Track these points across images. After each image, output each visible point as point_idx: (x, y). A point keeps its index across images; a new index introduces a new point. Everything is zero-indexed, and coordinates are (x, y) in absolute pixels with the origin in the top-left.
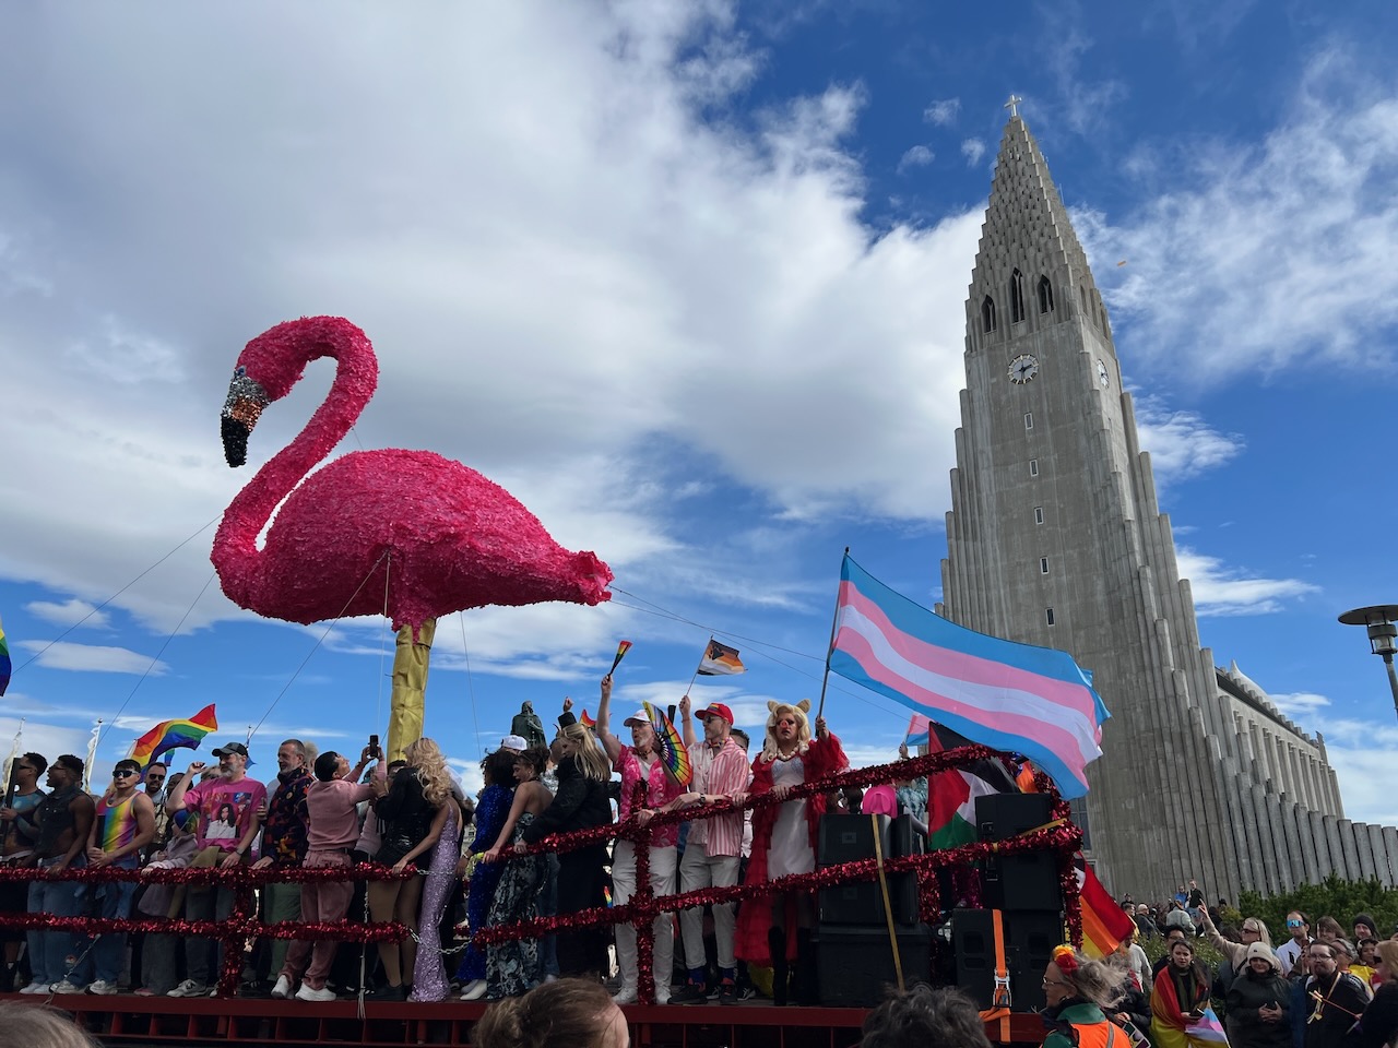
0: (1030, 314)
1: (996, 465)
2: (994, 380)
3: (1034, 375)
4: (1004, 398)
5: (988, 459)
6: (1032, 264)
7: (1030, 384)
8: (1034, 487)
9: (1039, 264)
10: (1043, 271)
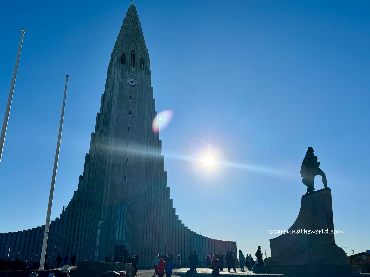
0: (137, 66)
1: (118, 107)
2: (122, 80)
3: (135, 85)
4: (124, 87)
5: (115, 104)
6: (139, 52)
7: (133, 87)
8: (129, 119)
9: (141, 54)
10: (143, 56)
